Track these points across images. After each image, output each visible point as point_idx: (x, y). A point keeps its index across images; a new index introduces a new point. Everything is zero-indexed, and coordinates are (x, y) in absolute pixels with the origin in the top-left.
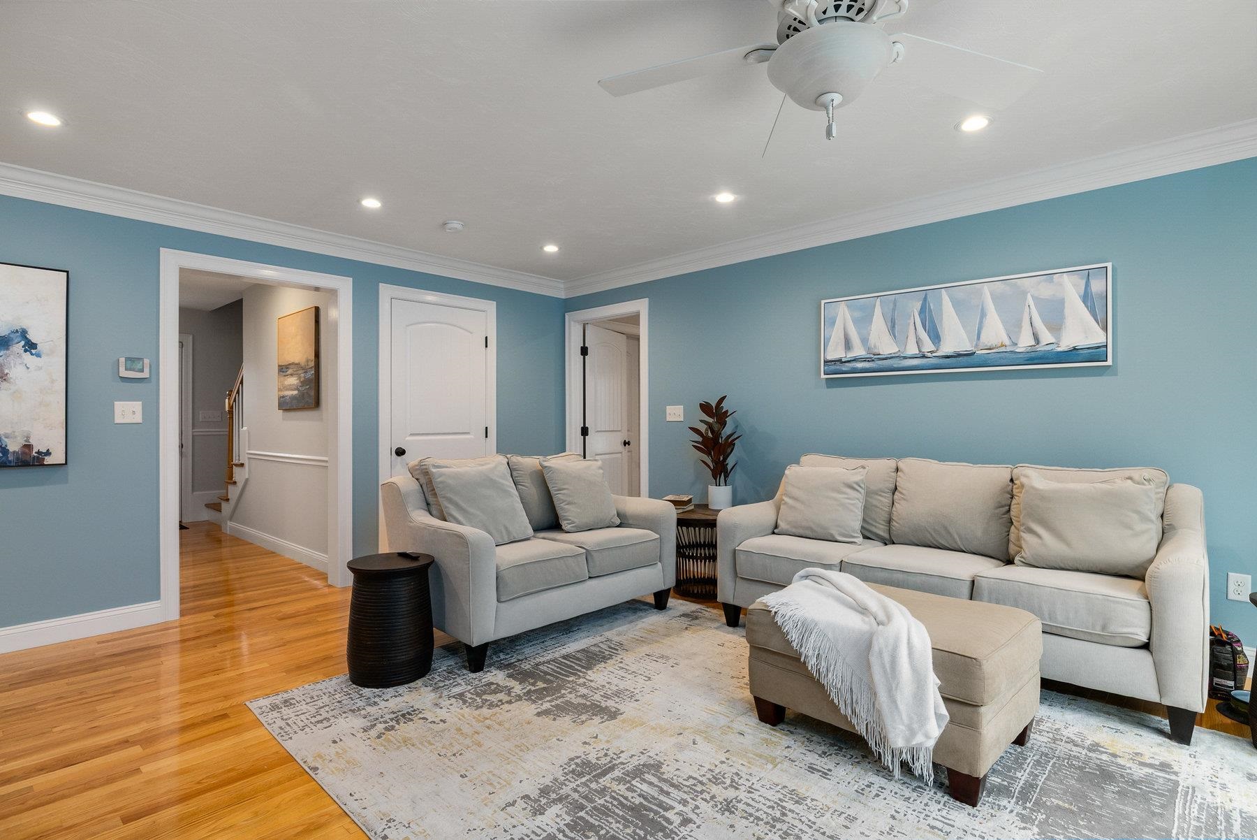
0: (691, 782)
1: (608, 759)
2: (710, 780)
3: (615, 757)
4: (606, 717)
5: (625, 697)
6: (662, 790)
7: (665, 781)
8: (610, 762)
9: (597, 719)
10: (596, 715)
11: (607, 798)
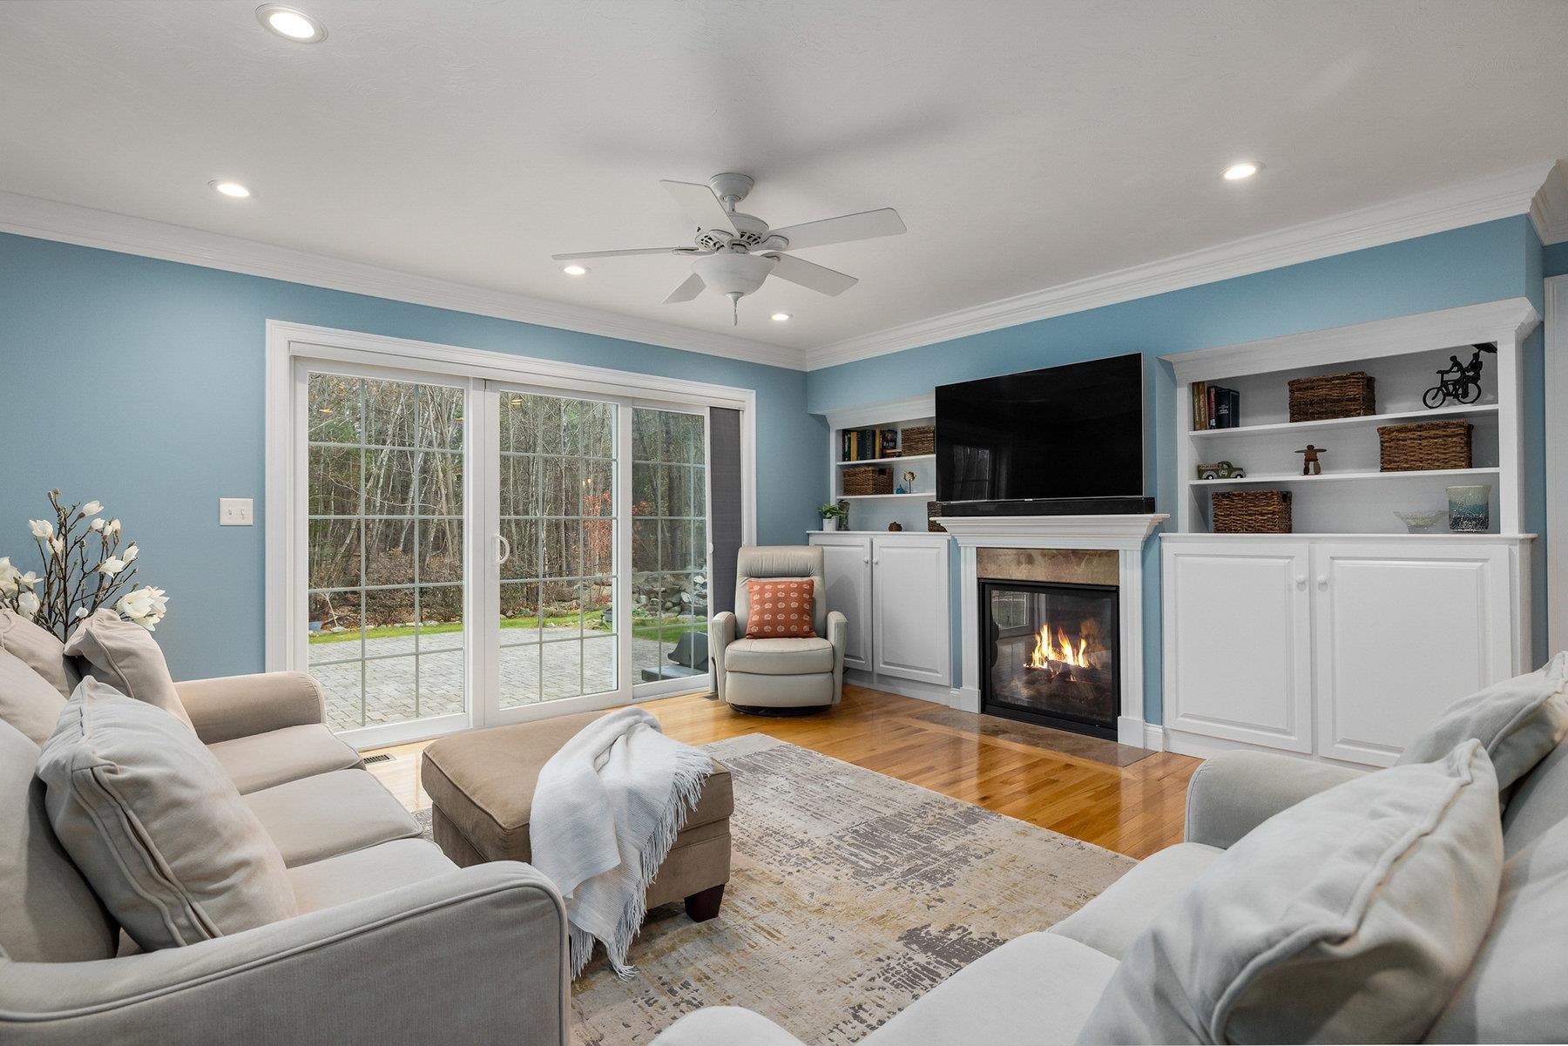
0: (828, 861)
1: (909, 883)
2: (810, 861)
3: (903, 885)
4: (923, 934)
5: (898, 968)
6: (856, 856)
7: (852, 862)
8: (908, 880)
9: (934, 931)
10: (937, 938)
11: (905, 853)
